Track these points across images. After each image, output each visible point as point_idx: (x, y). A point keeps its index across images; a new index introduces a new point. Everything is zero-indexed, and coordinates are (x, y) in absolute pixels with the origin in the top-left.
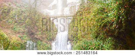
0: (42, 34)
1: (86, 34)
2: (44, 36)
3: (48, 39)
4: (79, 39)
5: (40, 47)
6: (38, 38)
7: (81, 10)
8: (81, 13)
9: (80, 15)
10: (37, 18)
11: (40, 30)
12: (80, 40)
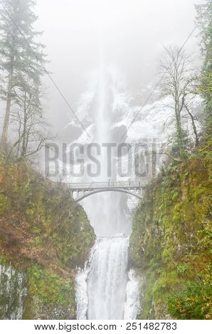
0: (43, 245)
1: (190, 248)
2: (51, 252)
3: (62, 262)
4: (165, 265)
5: (39, 288)
6: (30, 256)
7: (174, 168)
8: (173, 177)
9: (172, 185)
10: (29, 192)
11: (38, 231)
12: (171, 270)
